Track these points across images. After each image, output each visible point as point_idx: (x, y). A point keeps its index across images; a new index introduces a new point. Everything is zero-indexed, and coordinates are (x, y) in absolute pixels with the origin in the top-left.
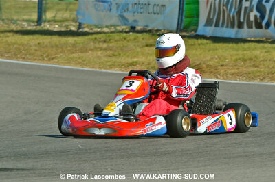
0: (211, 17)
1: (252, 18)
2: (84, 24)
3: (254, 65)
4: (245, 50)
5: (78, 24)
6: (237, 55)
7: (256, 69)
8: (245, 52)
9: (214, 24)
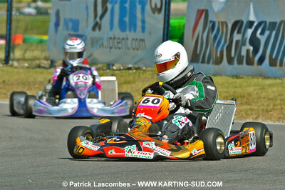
0: (198, 52)
1: (244, 53)
2: (56, 62)
3: (246, 102)
4: (236, 87)
5: (49, 62)
6: (227, 92)
7: (248, 107)
8: (236, 90)
9: (201, 60)
